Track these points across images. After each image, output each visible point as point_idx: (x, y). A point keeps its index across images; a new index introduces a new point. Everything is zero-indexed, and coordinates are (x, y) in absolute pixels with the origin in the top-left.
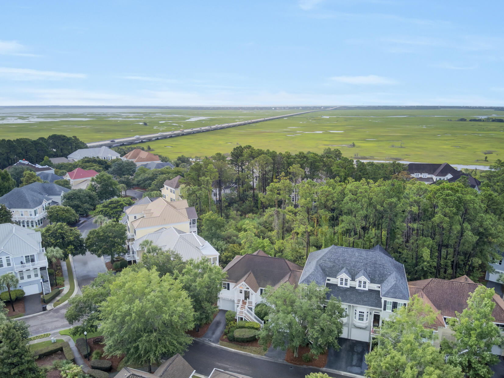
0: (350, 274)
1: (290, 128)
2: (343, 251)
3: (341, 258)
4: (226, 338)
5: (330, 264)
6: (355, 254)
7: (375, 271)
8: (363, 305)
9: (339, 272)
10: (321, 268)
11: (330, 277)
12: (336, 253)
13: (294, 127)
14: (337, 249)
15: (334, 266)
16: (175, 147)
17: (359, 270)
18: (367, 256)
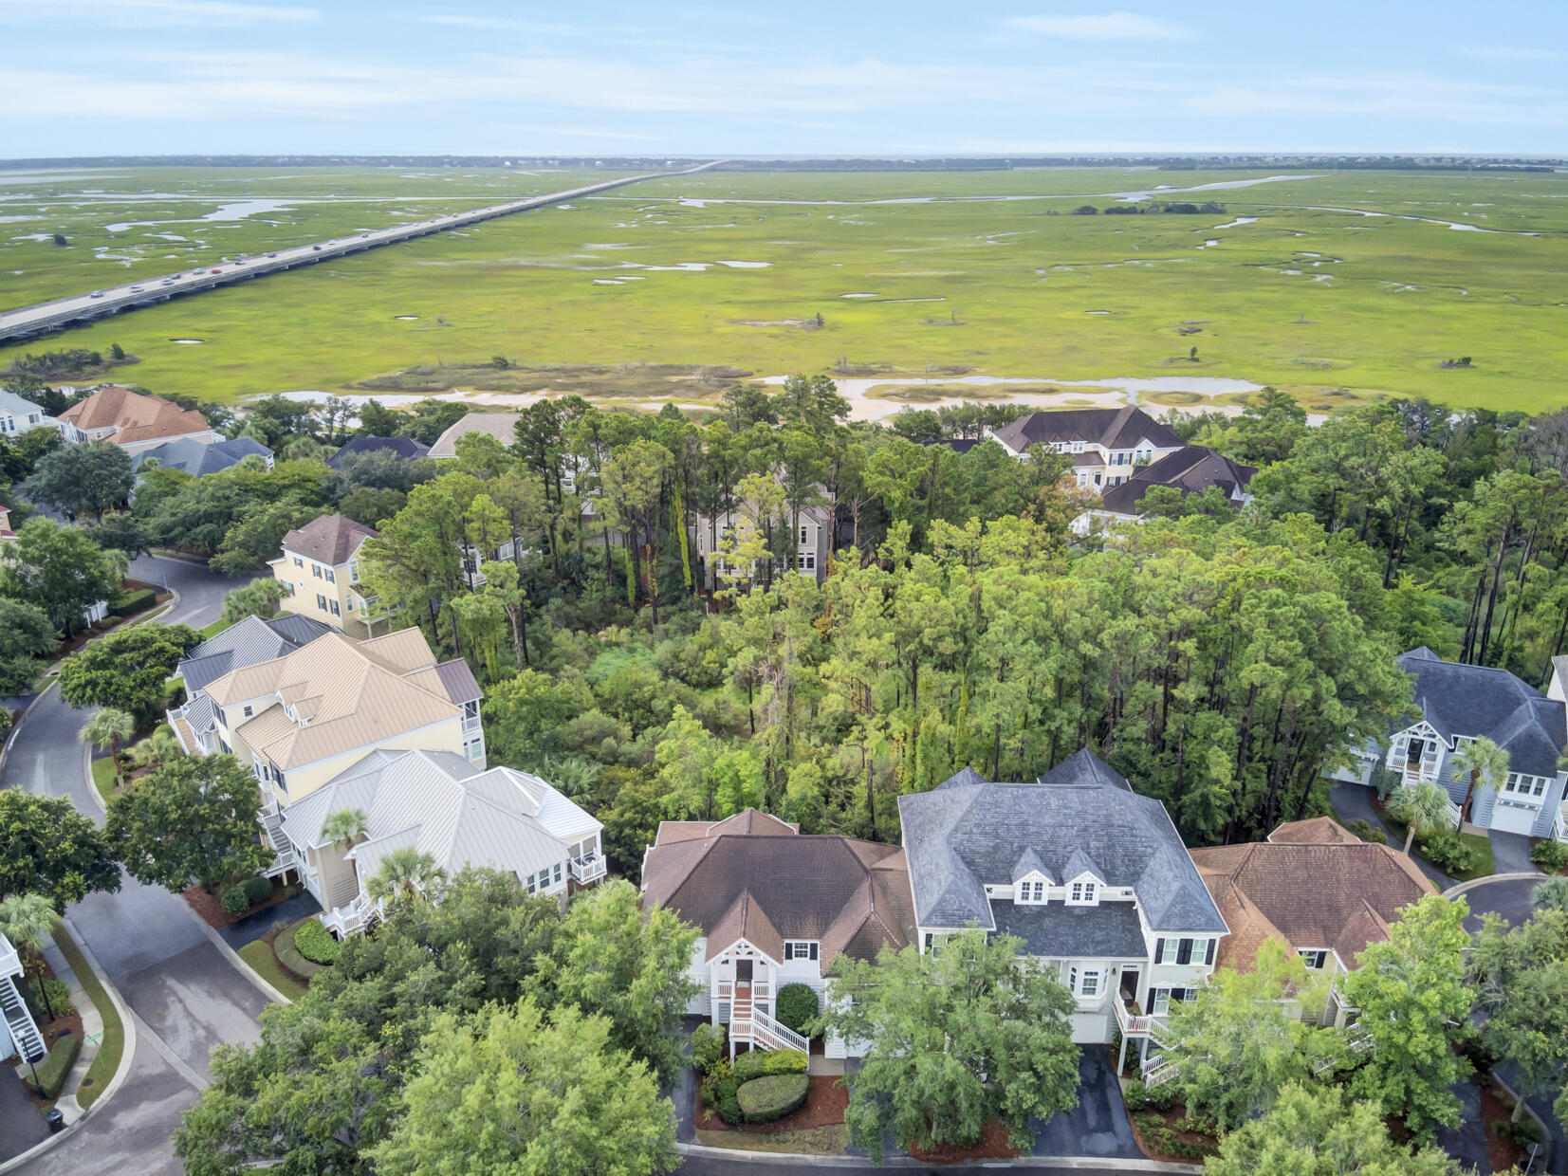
0: (1047, 866)
1: (596, 250)
2: (1015, 798)
3: (1014, 821)
4: (712, 1116)
5: (984, 843)
6: (1049, 804)
7: (1111, 847)
8: (1096, 954)
9: (1016, 863)
10: (963, 858)
11: (993, 882)
12: (997, 805)
13: (607, 246)
14: (997, 792)
15: (996, 848)
16: (212, 341)
17: (1069, 849)
18: (1081, 803)
